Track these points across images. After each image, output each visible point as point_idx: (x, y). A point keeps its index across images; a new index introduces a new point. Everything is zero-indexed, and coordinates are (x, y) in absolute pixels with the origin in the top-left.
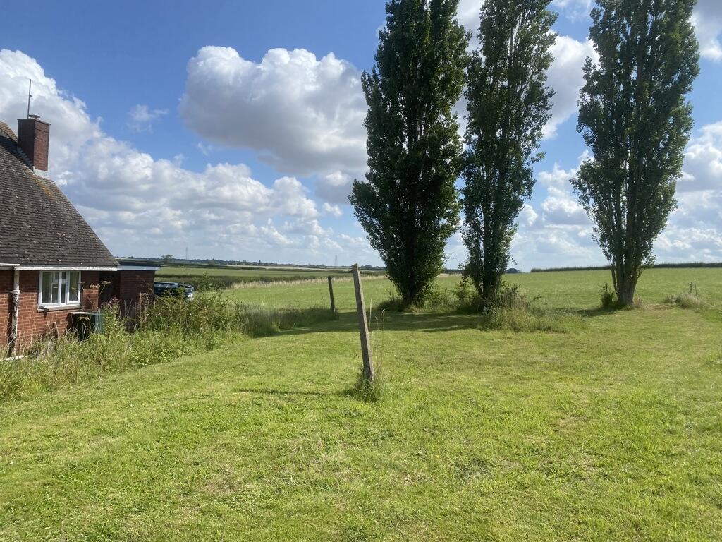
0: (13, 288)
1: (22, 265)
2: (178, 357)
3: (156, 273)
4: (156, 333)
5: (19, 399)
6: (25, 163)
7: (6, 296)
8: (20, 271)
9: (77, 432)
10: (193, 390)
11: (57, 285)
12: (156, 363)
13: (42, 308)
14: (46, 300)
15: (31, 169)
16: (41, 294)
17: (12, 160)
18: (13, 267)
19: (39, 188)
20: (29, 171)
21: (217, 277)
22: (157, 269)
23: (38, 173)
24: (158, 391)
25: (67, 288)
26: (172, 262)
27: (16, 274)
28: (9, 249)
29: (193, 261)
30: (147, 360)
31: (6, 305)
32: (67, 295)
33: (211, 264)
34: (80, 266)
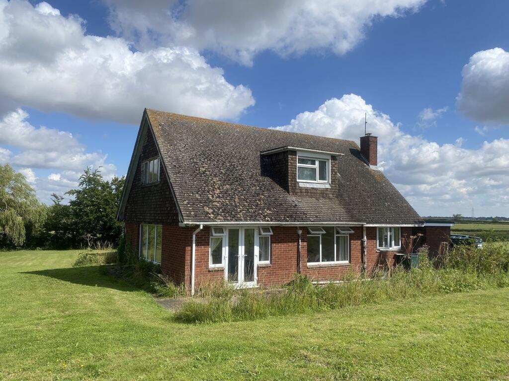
0: (363, 238)
1: (367, 223)
2: (474, 290)
3: (451, 228)
4: (456, 271)
5: (375, 302)
6: (365, 162)
7: (360, 242)
8: (366, 227)
9: (412, 326)
10: (490, 314)
11: (387, 236)
12: (458, 292)
13: (379, 250)
14: (381, 245)
15: (368, 165)
16: (378, 241)
17: (358, 162)
18: (363, 225)
19: (373, 177)
20: (367, 167)
21: (502, 231)
22: (451, 225)
23: (372, 167)
24: (463, 310)
25: (393, 238)
26: (462, 219)
27: (365, 229)
28: (360, 214)
29: (479, 218)
30: (452, 289)
31: (360, 247)
32: (393, 242)
33: (495, 221)
34: (400, 223)
